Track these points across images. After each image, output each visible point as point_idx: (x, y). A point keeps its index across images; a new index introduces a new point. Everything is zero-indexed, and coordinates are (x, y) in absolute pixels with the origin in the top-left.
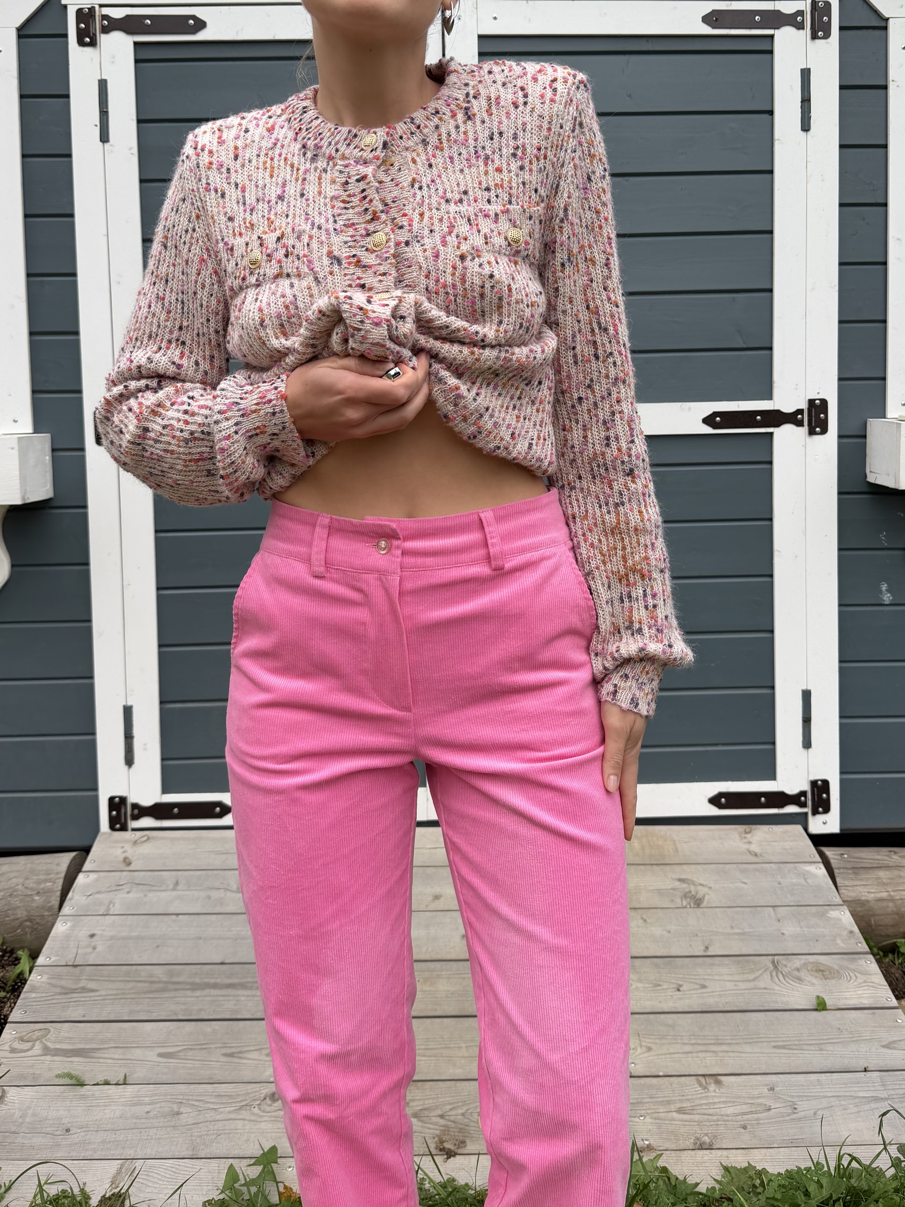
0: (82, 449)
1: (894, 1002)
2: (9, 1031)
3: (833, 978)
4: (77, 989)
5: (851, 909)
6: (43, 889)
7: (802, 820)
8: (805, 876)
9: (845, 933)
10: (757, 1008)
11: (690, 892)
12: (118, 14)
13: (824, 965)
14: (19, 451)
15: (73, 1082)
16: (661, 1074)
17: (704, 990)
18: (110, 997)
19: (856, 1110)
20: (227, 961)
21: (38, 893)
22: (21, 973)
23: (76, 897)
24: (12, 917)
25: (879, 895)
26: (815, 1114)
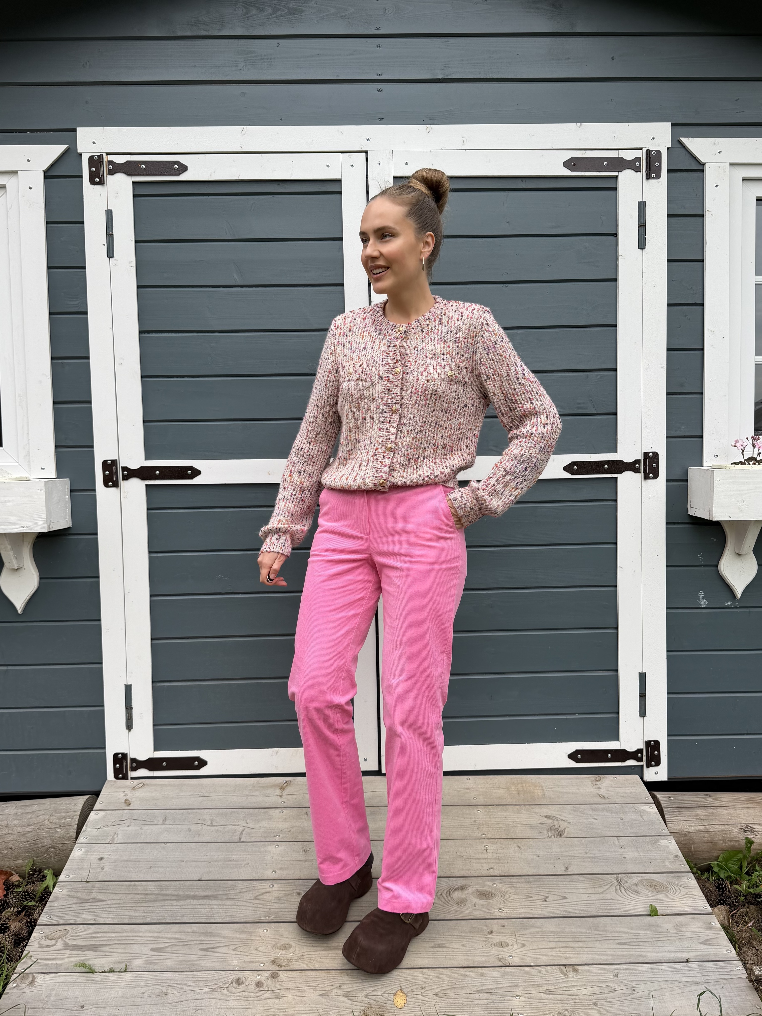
0: (94, 490)
1: (709, 909)
2: (38, 932)
3: (662, 891)
4: (89, 900)
5: (676, 839)
6: (64, 823)
7: (640, 771)
8: (641, 813)
9: (672, 857)
10: (605, 914)
11: (555, 826)
12: (120, 160)
13: (656, 881)
14: (46, 491)
15: (86, 970)
16: (532, 964)
17: (564, 901)
18: (115, 906)
19: (680, 991)
20: (202, 879)
21: (60, 826)
22: (47, 887)
23: (89, 830)
24: (40, 845)
25: (697, 828)
26: (649, 994)
